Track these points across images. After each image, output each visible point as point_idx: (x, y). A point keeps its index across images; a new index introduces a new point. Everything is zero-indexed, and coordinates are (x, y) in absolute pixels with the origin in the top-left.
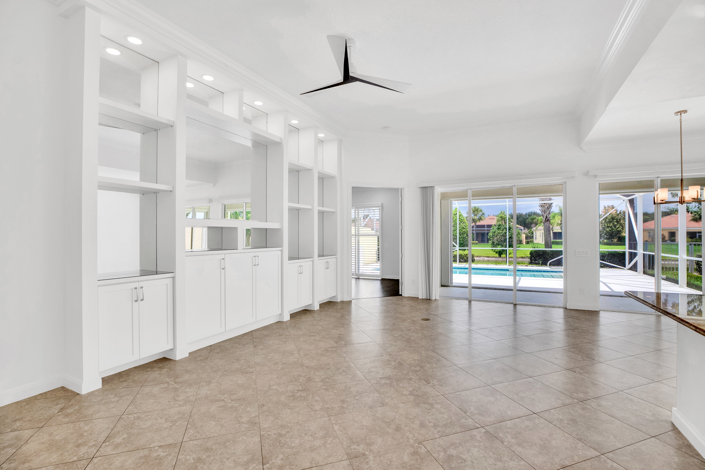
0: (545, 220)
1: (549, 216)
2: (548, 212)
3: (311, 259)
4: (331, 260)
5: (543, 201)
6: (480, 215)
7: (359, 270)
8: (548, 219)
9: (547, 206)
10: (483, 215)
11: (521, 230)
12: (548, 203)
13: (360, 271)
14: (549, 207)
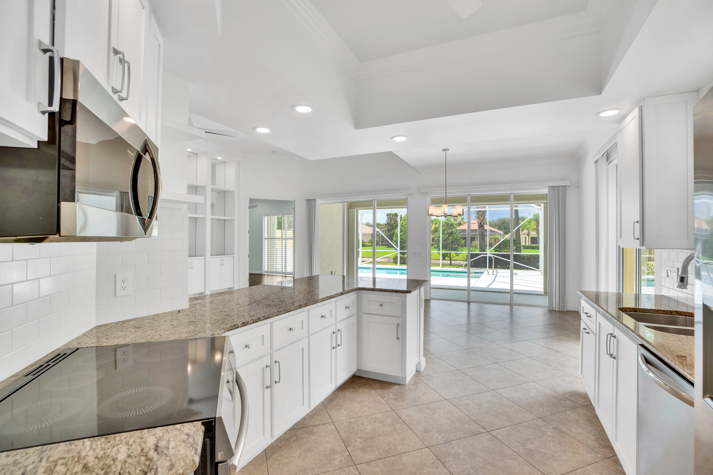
0: (480, 226)
1: (483, 222)
2: (482, 219)
3: (204, 257)
4: (227, 259)
5: (478, 208)
6: (459, 220)
7: (285, 269)
8: (482, 225)
9: (481, 213)
10: (462, 219)
11: (500, 235)
12: (482, 211)
13: (287, 270)
14: (482, 214)
